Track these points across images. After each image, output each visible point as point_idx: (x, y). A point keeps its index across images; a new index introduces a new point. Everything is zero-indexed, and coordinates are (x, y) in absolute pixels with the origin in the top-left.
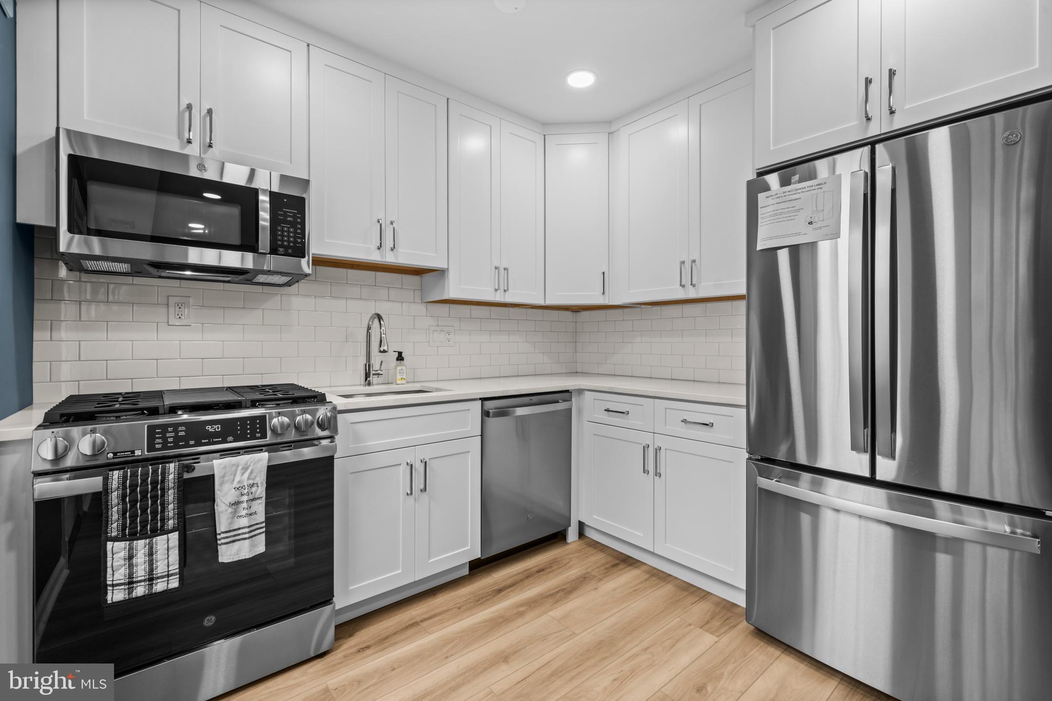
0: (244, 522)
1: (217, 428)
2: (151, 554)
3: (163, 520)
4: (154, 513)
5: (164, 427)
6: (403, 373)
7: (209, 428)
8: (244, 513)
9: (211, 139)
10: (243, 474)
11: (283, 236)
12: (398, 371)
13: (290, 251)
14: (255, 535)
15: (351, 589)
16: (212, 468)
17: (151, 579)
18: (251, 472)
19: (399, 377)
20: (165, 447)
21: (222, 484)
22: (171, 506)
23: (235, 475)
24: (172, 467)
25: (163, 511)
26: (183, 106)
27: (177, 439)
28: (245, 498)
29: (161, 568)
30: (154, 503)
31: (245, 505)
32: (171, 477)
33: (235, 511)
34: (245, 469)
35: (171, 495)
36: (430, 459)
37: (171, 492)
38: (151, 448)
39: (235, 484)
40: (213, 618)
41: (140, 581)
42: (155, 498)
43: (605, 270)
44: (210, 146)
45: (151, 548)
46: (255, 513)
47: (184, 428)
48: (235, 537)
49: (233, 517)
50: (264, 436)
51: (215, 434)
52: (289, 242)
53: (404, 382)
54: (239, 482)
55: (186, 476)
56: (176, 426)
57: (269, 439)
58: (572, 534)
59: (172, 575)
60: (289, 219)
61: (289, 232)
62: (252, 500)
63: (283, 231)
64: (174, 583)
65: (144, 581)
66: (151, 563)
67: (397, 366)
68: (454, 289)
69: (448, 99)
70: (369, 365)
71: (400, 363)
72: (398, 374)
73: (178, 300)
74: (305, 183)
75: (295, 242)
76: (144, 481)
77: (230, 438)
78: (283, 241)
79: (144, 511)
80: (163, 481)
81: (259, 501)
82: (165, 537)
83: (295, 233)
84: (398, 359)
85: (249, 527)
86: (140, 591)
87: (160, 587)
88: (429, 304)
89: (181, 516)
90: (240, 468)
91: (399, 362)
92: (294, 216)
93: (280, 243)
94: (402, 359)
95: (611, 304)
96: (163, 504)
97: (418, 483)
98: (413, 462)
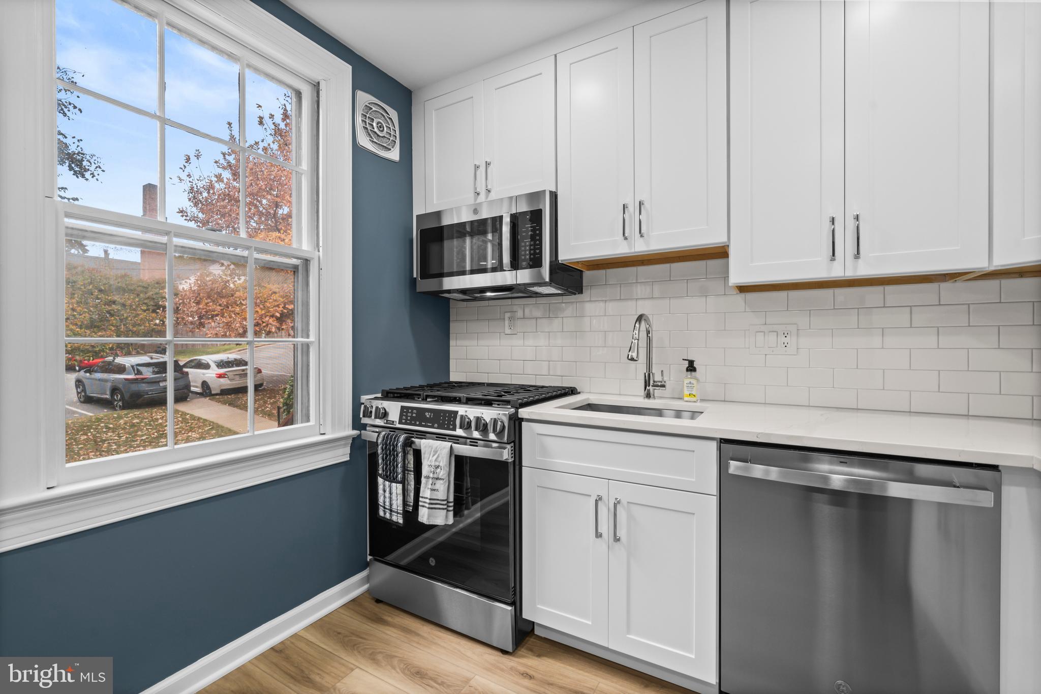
1: (431, 415)
2: (391, 493)
3: (396, 472)
4: (394, 467)
5: (408, 409)
6: (692, 388)
7: (427, 414)
10: (434, 456)
12: (685, 385)
13: (530, 263)
14: (435, 508)
15: (538, 608)
16: (420, 445)
17: (391, 511)
18: (438, 456)
19: (686, 392)
20: (406, 422)
22: (400, 465)
23: (430, 455)
24: (402, 437)
25: (397, 467)
27: (411, 419)
28: (433, 475)
29: (394, 507)
30: (394, 459)
32: (400, 444)
33: (427, 484)
35: (400, 457)
37: (400, 454)
42: (394, 456)
44: (490, 191)
45: (391, 489)
46: (437, 490)
47: (417, 411)
48: (424, 503)
50: (455, 428)
51: (428, 419)
52: (530, 255)
53: (695, 399)
54: (431, 461)
56: (412, 409)
57: (457, 431)
59: (399, 514)
60: (530, 233)
61: (530, 245)
62: (437, 478)
64: (400, 519)
66: (391, 499)
67: (686, 377)
68: (736, 271)
70: (649, 375)
71: (691, 375)
72: (685, 388)
73: (509, 315)
75: (535, 254)
76: (390, 442)
77: (443, 426)
78: (525, 255)
79: (390, 463)
80: (397, 446)
81: (442, 481)
82: (397, 485)
83: (535, 245)
84: (687, 370)
85: (430, 499)
86: (388, 515)
87: (394, 518)
91: (689, 373)
92: (534, 230)
93: (523, 257)
94: (694, 370)
96: (397, 462)
98: (605, 498)
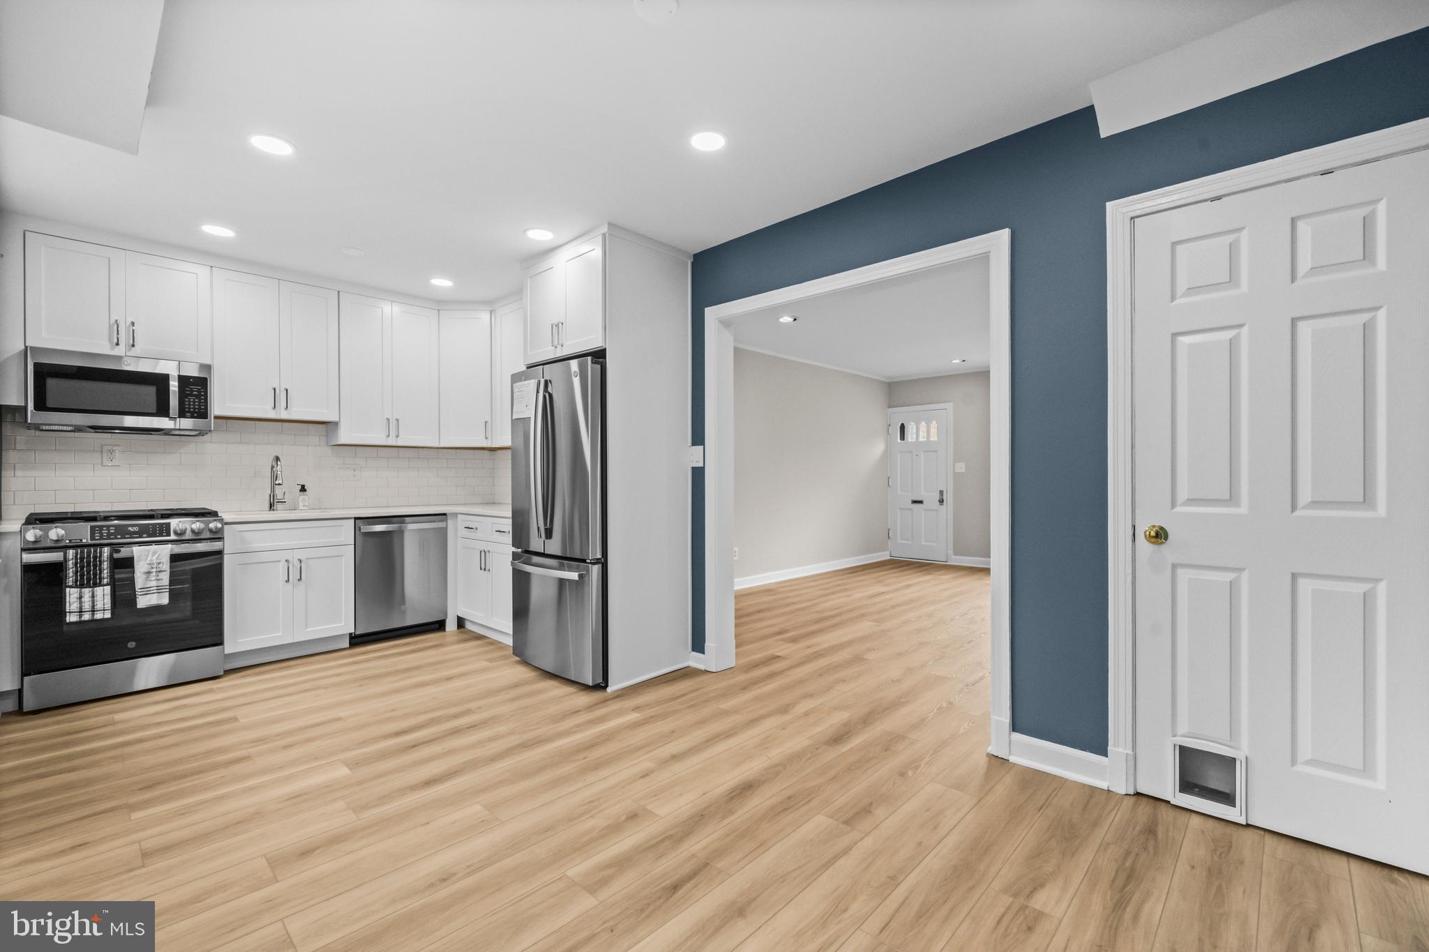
0: (154, 583)
1: (136, 529)
2: (93, 597)
3: (100, 578)
4: (95, 575)
5: (101, 528)
6: (305, 501)
7: (130, 529)
8: (153, 578)
9: (133, 342)
10: (153, 556)
11: (189, 405)
12: (301, 500)
13: (195, 415)
14: (162, 592)
15: (238, 641)
16: (132, 552)
17: (93, 611)
18: (158, 556)
19: (301, 504)
20: (101, 538)
21: (139, 561)
22: (105, 571)
23: (148, 556)
24: (106, 550)
25: (100, 574)
26: (113, 321)
27: (109, 535)
28: (154, 570)
29: (99, 605)
30: (95, 568)
31: (154, 574)
32: (106, 555)
33: (148, 577)
34: (154, 553)
35: (105, 565)
36: (306, 559)
37: (106, 563)
38: (92, 538)
39: (148, 562)
40: (134, 643)
41: (87, 611)
42: (95, 566)
43: (488, 419)
44: (133, 346)
45: (93, 594)
46: (161, 579)
47: (113, 528)
48: (147, 591)
49: (146, 580)
50: (169, 535)
51: (135, 533)
52: (194, 409)
53: (306, 508)
54: (151, 560)
55: (116, 556)
56: (108, 527)
57: (173, 537)
58: (451, 625)
59: (107, 610)
60: (194, 393)
61: (194, 402)
62: (160, 572)
63: (189, 402)
64: (108, 615)
65: (89, 611)
66: (93, 602)
67: (300, 495)
68: (344, 436)
69: (339, 292)
70: (274, 495)
71: (303, 494)
72: (301, 502)
73: (109, 448)
74: (207, 368)
75: (200, 409)
76: (89, 556)
77: (145, 535)
78: (189, 408)
79: (89, 573)
80: (100, 556)
81: (164, 573)
82: (102, 588)
83: (200, 402)
84: (301, 491)
85: (157, 587)
86: (86, 617)
87: (99, 616)
88: (334, 447)
89: (112, 576)
90: (151, 553)
92: (199, 391)
93: (187, 410)
94: (305, 490)
95: (494, 446)
96: (100, 570)
97: (294, 575)
98: (291, 560)
